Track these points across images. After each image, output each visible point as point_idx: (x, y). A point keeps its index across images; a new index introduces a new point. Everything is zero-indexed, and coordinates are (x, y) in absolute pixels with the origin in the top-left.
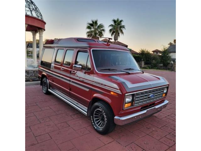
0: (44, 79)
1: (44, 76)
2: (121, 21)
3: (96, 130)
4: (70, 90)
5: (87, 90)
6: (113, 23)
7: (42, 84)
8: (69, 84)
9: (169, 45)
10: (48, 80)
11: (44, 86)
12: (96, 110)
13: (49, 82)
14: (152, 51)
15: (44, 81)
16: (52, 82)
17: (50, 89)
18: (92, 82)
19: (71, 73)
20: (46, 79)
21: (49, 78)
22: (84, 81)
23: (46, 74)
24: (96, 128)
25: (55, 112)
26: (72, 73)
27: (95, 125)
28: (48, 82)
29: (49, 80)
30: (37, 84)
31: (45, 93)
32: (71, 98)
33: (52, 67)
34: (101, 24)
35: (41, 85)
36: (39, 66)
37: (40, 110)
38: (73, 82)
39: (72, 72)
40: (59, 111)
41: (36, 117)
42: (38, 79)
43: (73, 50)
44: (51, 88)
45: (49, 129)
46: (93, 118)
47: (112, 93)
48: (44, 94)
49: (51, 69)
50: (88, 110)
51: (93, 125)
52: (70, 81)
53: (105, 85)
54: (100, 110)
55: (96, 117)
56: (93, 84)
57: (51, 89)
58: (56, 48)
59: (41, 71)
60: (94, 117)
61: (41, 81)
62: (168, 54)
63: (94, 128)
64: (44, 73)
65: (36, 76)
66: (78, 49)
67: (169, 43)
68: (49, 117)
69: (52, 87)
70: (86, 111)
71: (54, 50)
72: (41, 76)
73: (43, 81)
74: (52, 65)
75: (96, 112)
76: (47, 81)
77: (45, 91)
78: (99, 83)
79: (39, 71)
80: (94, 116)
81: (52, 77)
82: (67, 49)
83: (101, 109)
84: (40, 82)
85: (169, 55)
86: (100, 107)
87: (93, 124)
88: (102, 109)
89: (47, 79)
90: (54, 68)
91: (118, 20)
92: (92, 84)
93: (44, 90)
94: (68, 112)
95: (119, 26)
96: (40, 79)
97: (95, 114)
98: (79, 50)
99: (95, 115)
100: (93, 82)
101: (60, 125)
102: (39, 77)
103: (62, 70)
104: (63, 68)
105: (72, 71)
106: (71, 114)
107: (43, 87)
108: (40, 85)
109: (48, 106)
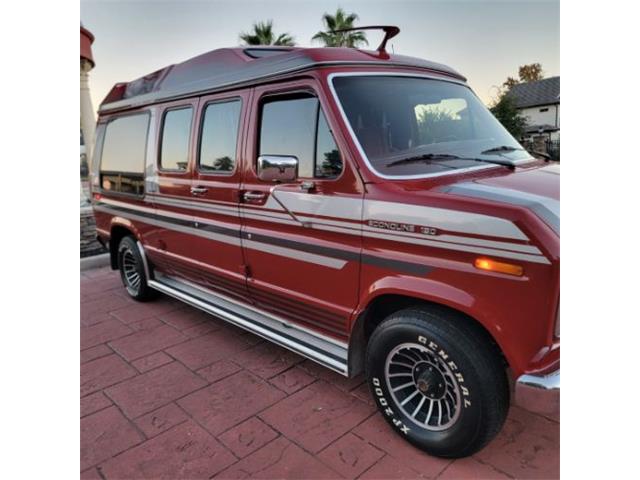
0: (125, 243)
1: (119, 231)
2: (351, 19)
3: (407, 438)
4: (248, 273)
5: (338, 264)
6: (324, 28)
7: (116, 263)
8: (242, 249)
9: (507, 86)
10: (139, 243)
11: (126, 272)
12: (395, 351)
13: (149, 253)
14: (458, 114)
15: (125, 249)
16: (160, 251)
17: (153, 278)
18: (359, 226)
19: (242, 200)
20: (131, 241)
21: (144, 235)
22: (314, 226)
23: (127, 223)
24: (405, 429)
25: (194, 372)
26: (252, 201)
27: (398, 415)
28: (142, 252)
29: (143, 243)
30: (99, 266)
31: (136, 299)
32: (254, 305)
33: (148, 189)
34: (284, 35)
35: (115, 267)
36: (94, 194)
37: (131, 372)
38: (256, 238)
39: (247, 194)
40: (210, 365)
41: (121, 410)
42: (97, 245)
43: (236, 99)
44: (157, 274)
45: (189, 465)
46: (383, 386)
47: (485, 265)
48: (133, 302)
49: (148, 199)
50: (350, 351)
51: (389, 419)
52: (242, 235)
53: (439, 232)
54: (423, 349)
55: (395, 382)
56: (365, 234)
57: (157, 277)
58: (153, 109)
59: (107, 214)
60: (388, 380)
61: (114, 251)
62: (514, 114)
63: (397, 430)
64: (118, 220)
65: (88, 237)
66: (260, 91)
67: (506, 81)
68: (175, 401)
69: (159, 270)
70: (345, 355)
71: (147, 116)
72: (108, 233)
73: (120, 250)
74: (148, 179)
75: (396, 358)
76: (136, 249)
77: (135, 289)
78: (400, 225)
79: (98, 214)
80: (388, 376)
81: (154, 232)
82: (204, 100)
83: (427, 346)
84: (108, 255)
85: (518, 115)
86: (420, 338)
87: (389, 411)
88: (431, 344)
89: (136, 240)
90: (158, 193)
91: (340, 16)
92: (359, 233)
93: (131, 284)
94: (252, 368)
95: (346, 35)
96: (108, 245)
97: (393, 369)
98: (265, 93)
99: (391, 372)
100: (365, 227)
101: (233, 434)
102: (100, 238)
103: (199, 195)
104: (201, 187)
105: (244, 191)
106: (266, 373)
107: (123, 273)
108: (110, 268)
109: (163, 351)
